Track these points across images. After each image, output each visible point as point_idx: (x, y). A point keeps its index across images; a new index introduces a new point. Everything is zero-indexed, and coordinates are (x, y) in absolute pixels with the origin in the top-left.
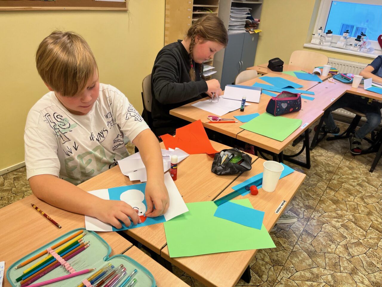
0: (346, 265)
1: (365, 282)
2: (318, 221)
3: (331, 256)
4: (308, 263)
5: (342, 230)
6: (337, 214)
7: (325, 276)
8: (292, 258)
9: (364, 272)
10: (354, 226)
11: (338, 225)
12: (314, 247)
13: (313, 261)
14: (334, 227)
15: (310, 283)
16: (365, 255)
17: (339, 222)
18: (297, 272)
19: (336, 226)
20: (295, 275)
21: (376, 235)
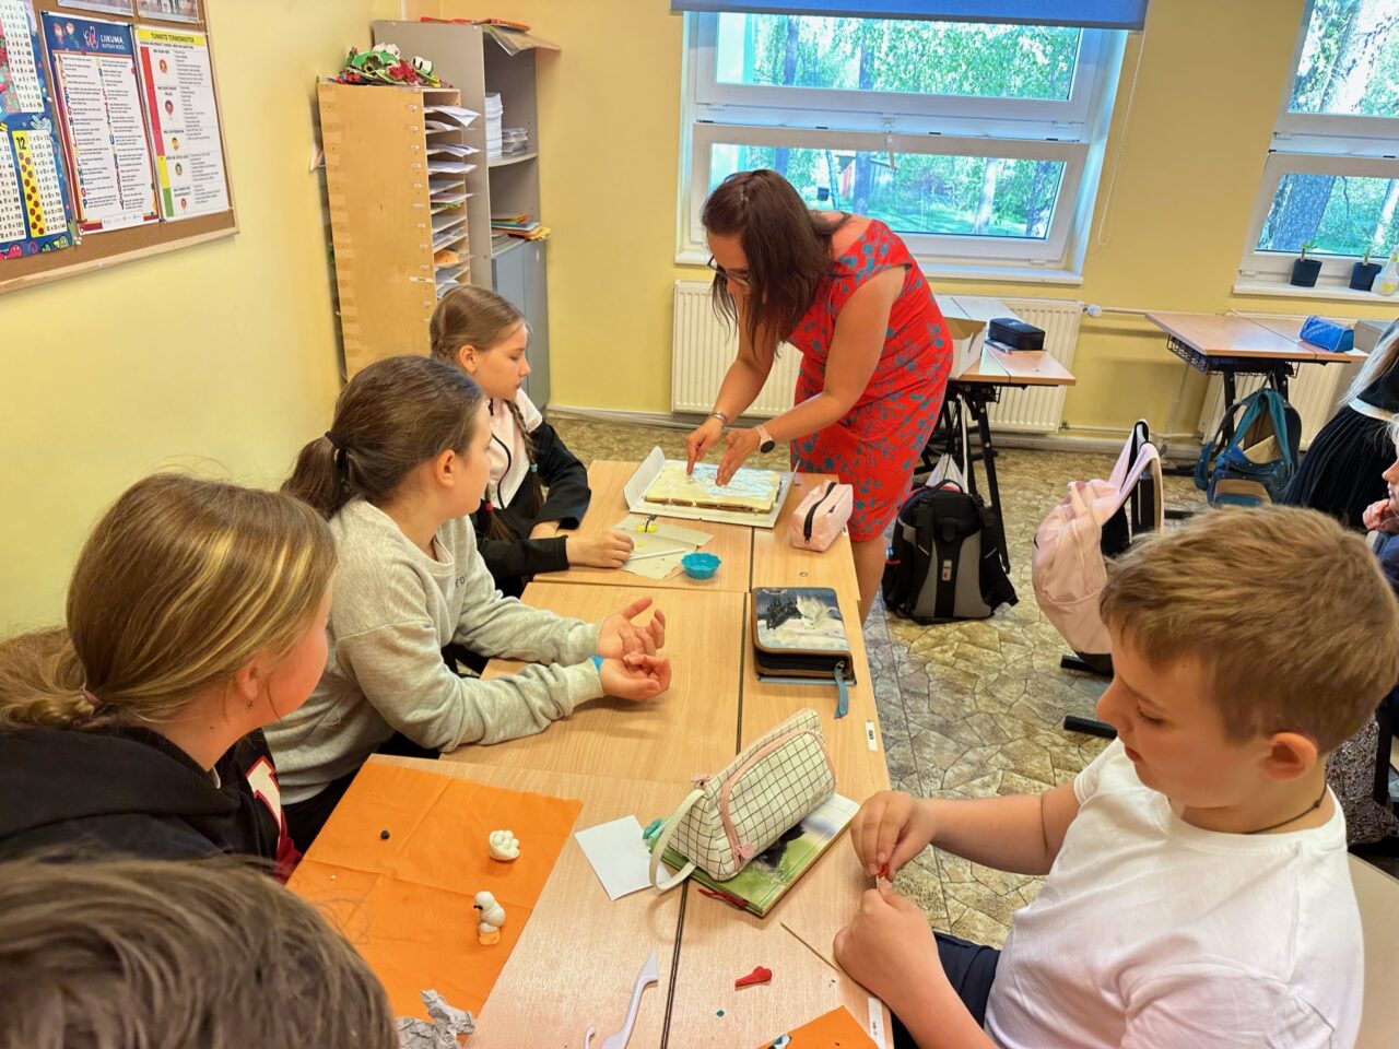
0: (1010, 725)
1: (1057, 741)
2: (913, 663)
3: (977, 718)
4: (952, 749)
5: (961, 664)
6: (934, 637)
7: (993, 759)
8: (919, 750)
9: (1046, 726)
10: (975, 649)
11: (949, 656)
12: (939, 715)
13: (956, 741)
14: (944, 663)
15: (980, 780)
16: (1026, 695)
17: (946, 652)
18: (945, 771)
19: (948, 660)
20: (946, 778)
21: (1019, 653)
